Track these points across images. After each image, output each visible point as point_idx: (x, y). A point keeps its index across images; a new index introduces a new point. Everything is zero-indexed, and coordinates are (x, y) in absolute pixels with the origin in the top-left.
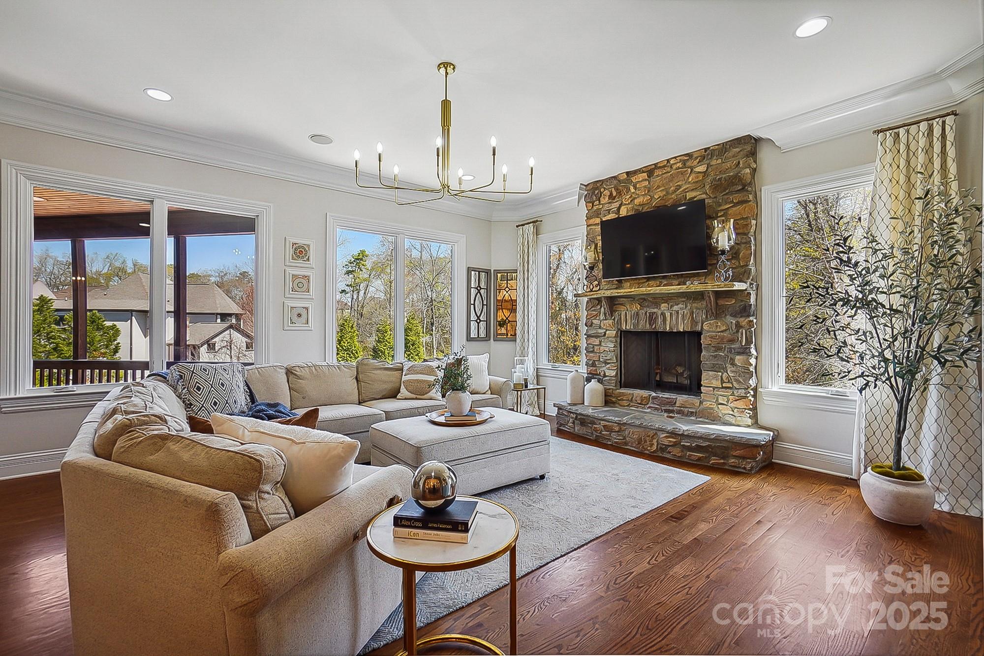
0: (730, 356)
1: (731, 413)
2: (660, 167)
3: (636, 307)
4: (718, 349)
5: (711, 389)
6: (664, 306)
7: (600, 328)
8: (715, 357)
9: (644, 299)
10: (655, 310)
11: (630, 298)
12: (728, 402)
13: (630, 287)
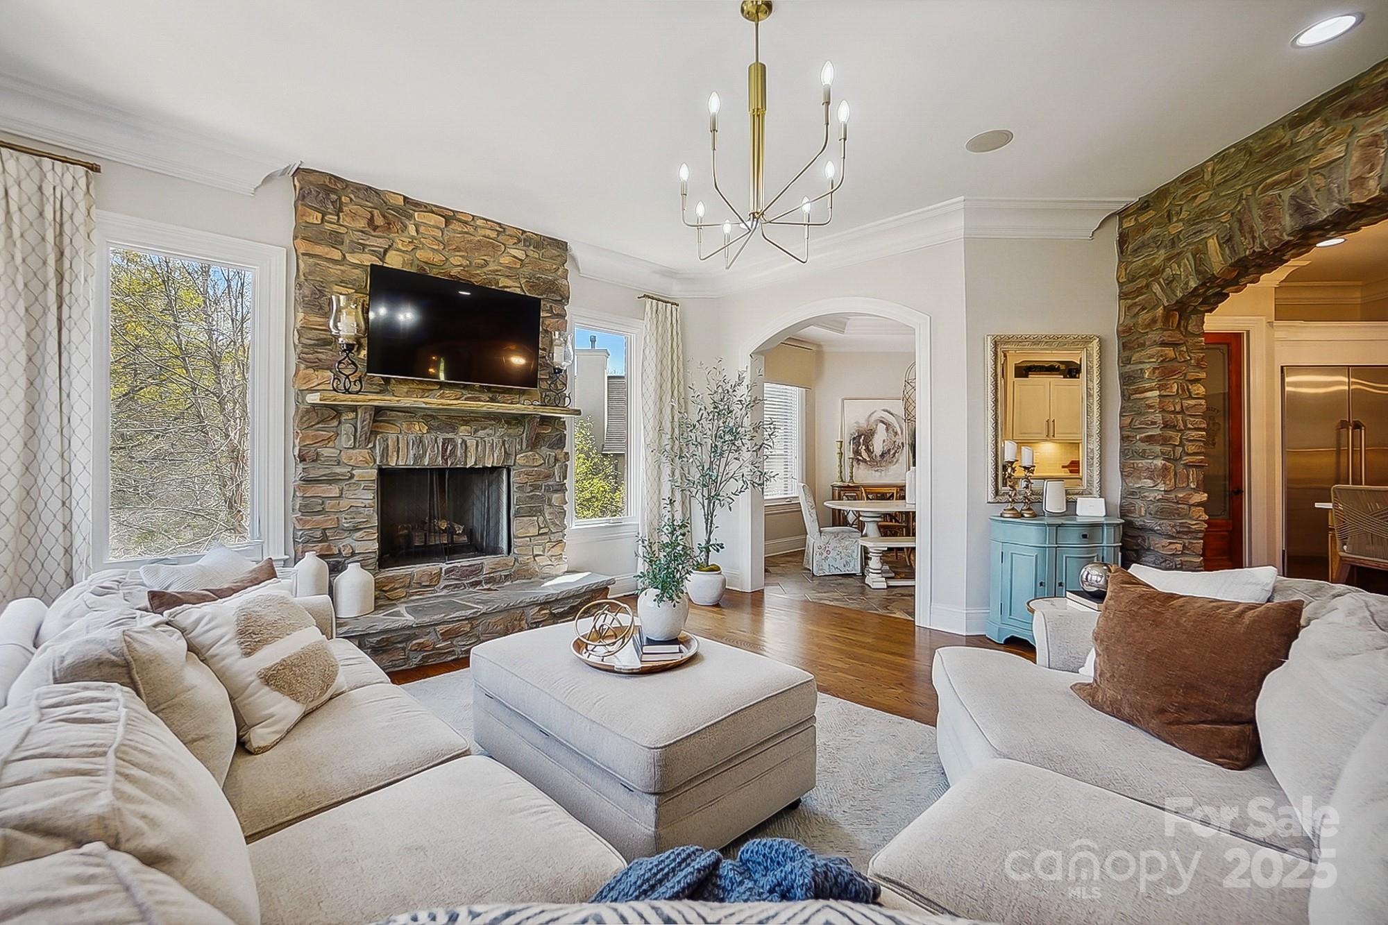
0: (547, 495)
1: (550, 563)
2: (459, 220)
3: (419, 428)
4: (536, 488)
5: (528, 539)
6: (463, 430)
7: (339, 464)
8: (531, 498)
9: (434, 417)
10: (450, 436)
11: (410, 412)
12: (544, 551)
13: (408, 394)
